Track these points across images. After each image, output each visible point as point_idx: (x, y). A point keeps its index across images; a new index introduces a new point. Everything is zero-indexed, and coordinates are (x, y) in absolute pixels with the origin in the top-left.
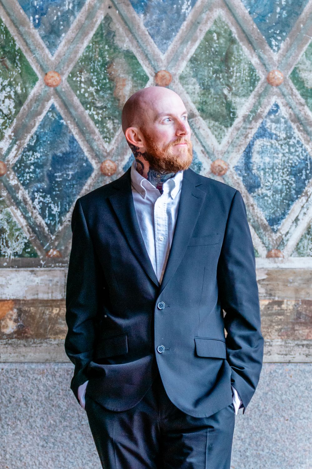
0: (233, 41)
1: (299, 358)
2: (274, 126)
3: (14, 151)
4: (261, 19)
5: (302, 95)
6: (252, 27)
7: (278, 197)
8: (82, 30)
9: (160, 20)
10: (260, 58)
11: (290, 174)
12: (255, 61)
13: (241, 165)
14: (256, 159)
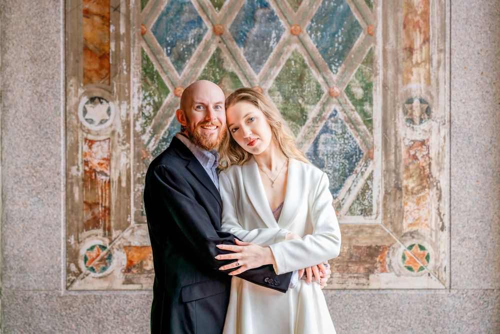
0: (305, 66)
1: (351, 286)
2: (333, 125)
3: (152, 142)
4: (324, 52)
5: (353, 104)
6: (318, 56)
7: (336, 174)
8: (201, 58)
9: (254, 51)
10: (324, 78)
11: (345, 158)
12: (320, 80)
13: (311, 152)
14: (321, 147)
